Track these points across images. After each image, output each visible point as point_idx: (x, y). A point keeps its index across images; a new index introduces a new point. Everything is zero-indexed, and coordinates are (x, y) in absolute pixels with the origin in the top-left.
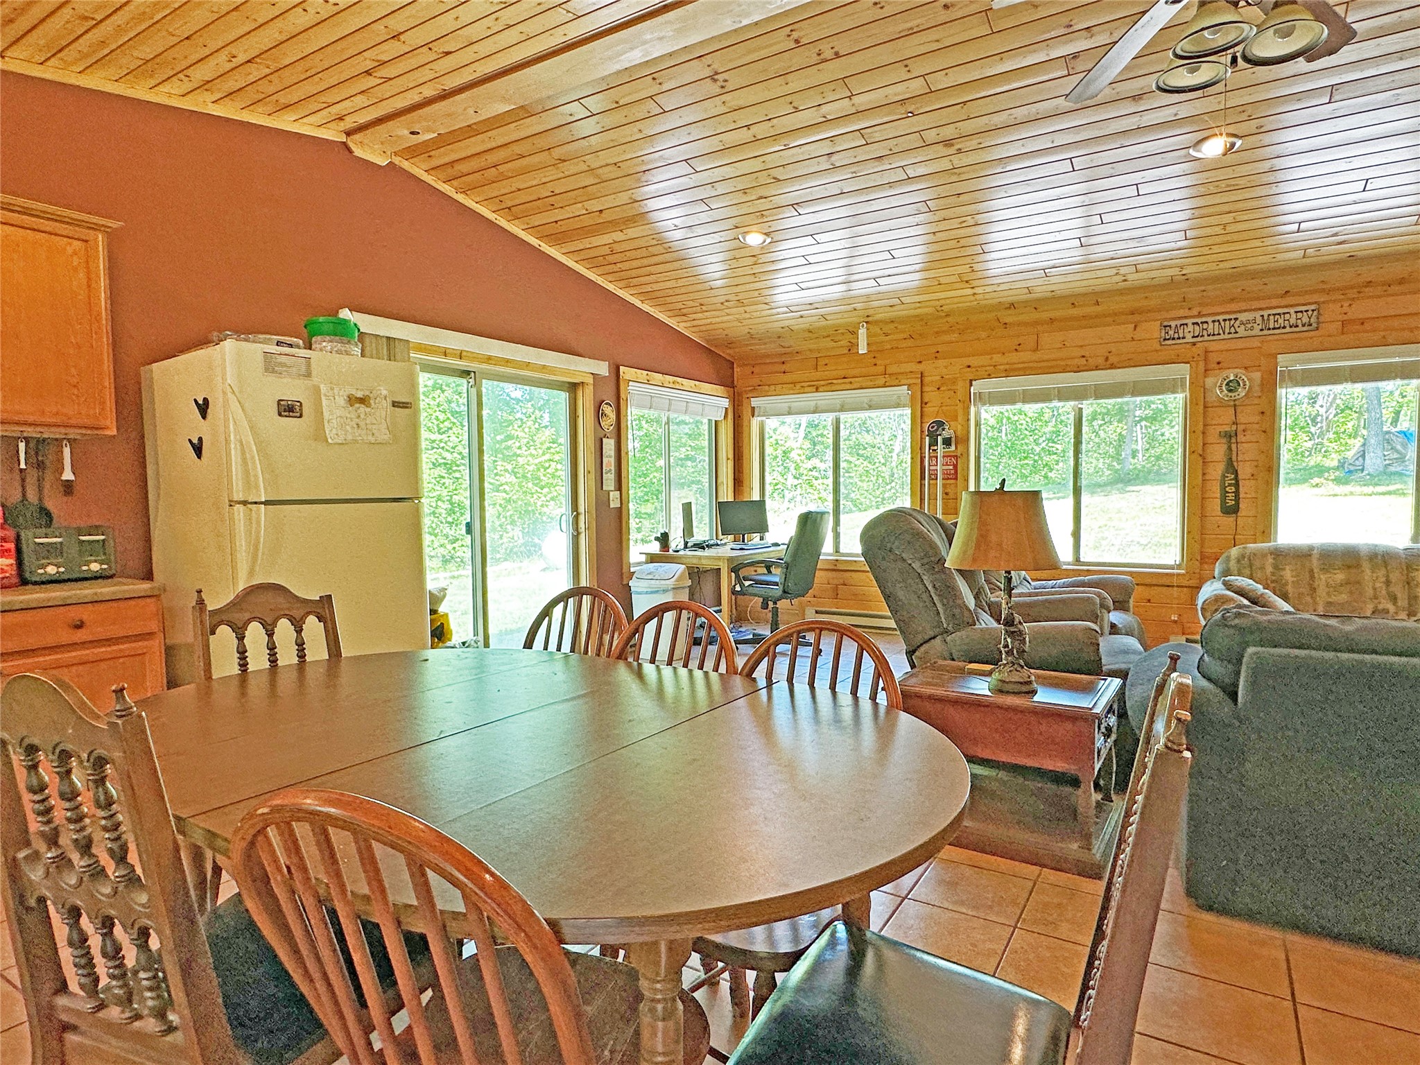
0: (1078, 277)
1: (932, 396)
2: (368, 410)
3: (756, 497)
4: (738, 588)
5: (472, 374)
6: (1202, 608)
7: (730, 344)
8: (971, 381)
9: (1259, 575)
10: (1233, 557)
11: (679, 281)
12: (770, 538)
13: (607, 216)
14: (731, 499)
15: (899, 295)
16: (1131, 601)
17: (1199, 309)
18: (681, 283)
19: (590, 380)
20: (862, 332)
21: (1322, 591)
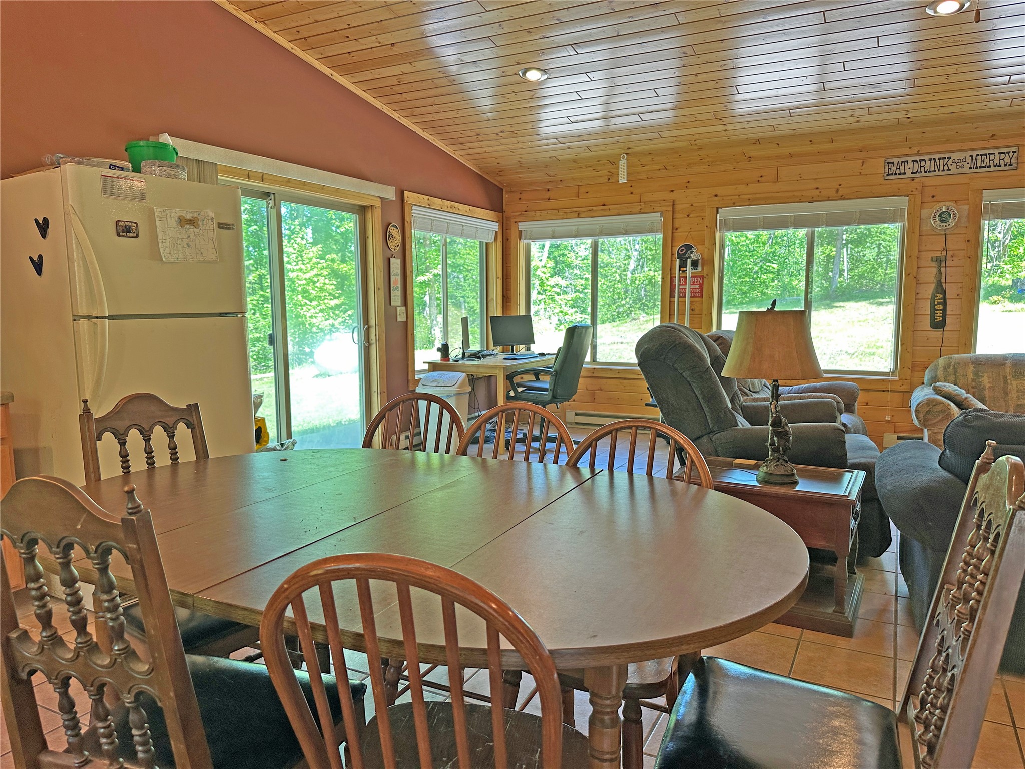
0: (818, 117)
1: (682, 222)
2: (197, 231)
3: (522, 313)
4: (512, 393)
5: (272, 196)
6: (916, 410)
7: (500, 172)
8: (717, 208)
9: (961, 381)
10: (940, 366)
11: (460, 112)
12: (536, 349)
13: (397, 50)
14: (500, 314)
15: (657, 129)
16: (856, 404)
17: (919, 148)
18: (462, 113)
19: (378, 203)
20: (623, 163)
21: (1014, 394)
